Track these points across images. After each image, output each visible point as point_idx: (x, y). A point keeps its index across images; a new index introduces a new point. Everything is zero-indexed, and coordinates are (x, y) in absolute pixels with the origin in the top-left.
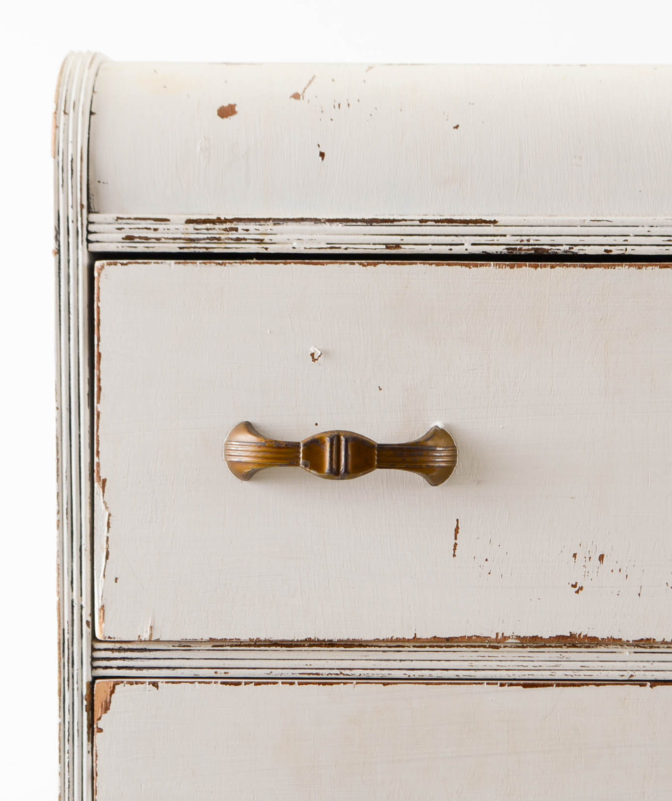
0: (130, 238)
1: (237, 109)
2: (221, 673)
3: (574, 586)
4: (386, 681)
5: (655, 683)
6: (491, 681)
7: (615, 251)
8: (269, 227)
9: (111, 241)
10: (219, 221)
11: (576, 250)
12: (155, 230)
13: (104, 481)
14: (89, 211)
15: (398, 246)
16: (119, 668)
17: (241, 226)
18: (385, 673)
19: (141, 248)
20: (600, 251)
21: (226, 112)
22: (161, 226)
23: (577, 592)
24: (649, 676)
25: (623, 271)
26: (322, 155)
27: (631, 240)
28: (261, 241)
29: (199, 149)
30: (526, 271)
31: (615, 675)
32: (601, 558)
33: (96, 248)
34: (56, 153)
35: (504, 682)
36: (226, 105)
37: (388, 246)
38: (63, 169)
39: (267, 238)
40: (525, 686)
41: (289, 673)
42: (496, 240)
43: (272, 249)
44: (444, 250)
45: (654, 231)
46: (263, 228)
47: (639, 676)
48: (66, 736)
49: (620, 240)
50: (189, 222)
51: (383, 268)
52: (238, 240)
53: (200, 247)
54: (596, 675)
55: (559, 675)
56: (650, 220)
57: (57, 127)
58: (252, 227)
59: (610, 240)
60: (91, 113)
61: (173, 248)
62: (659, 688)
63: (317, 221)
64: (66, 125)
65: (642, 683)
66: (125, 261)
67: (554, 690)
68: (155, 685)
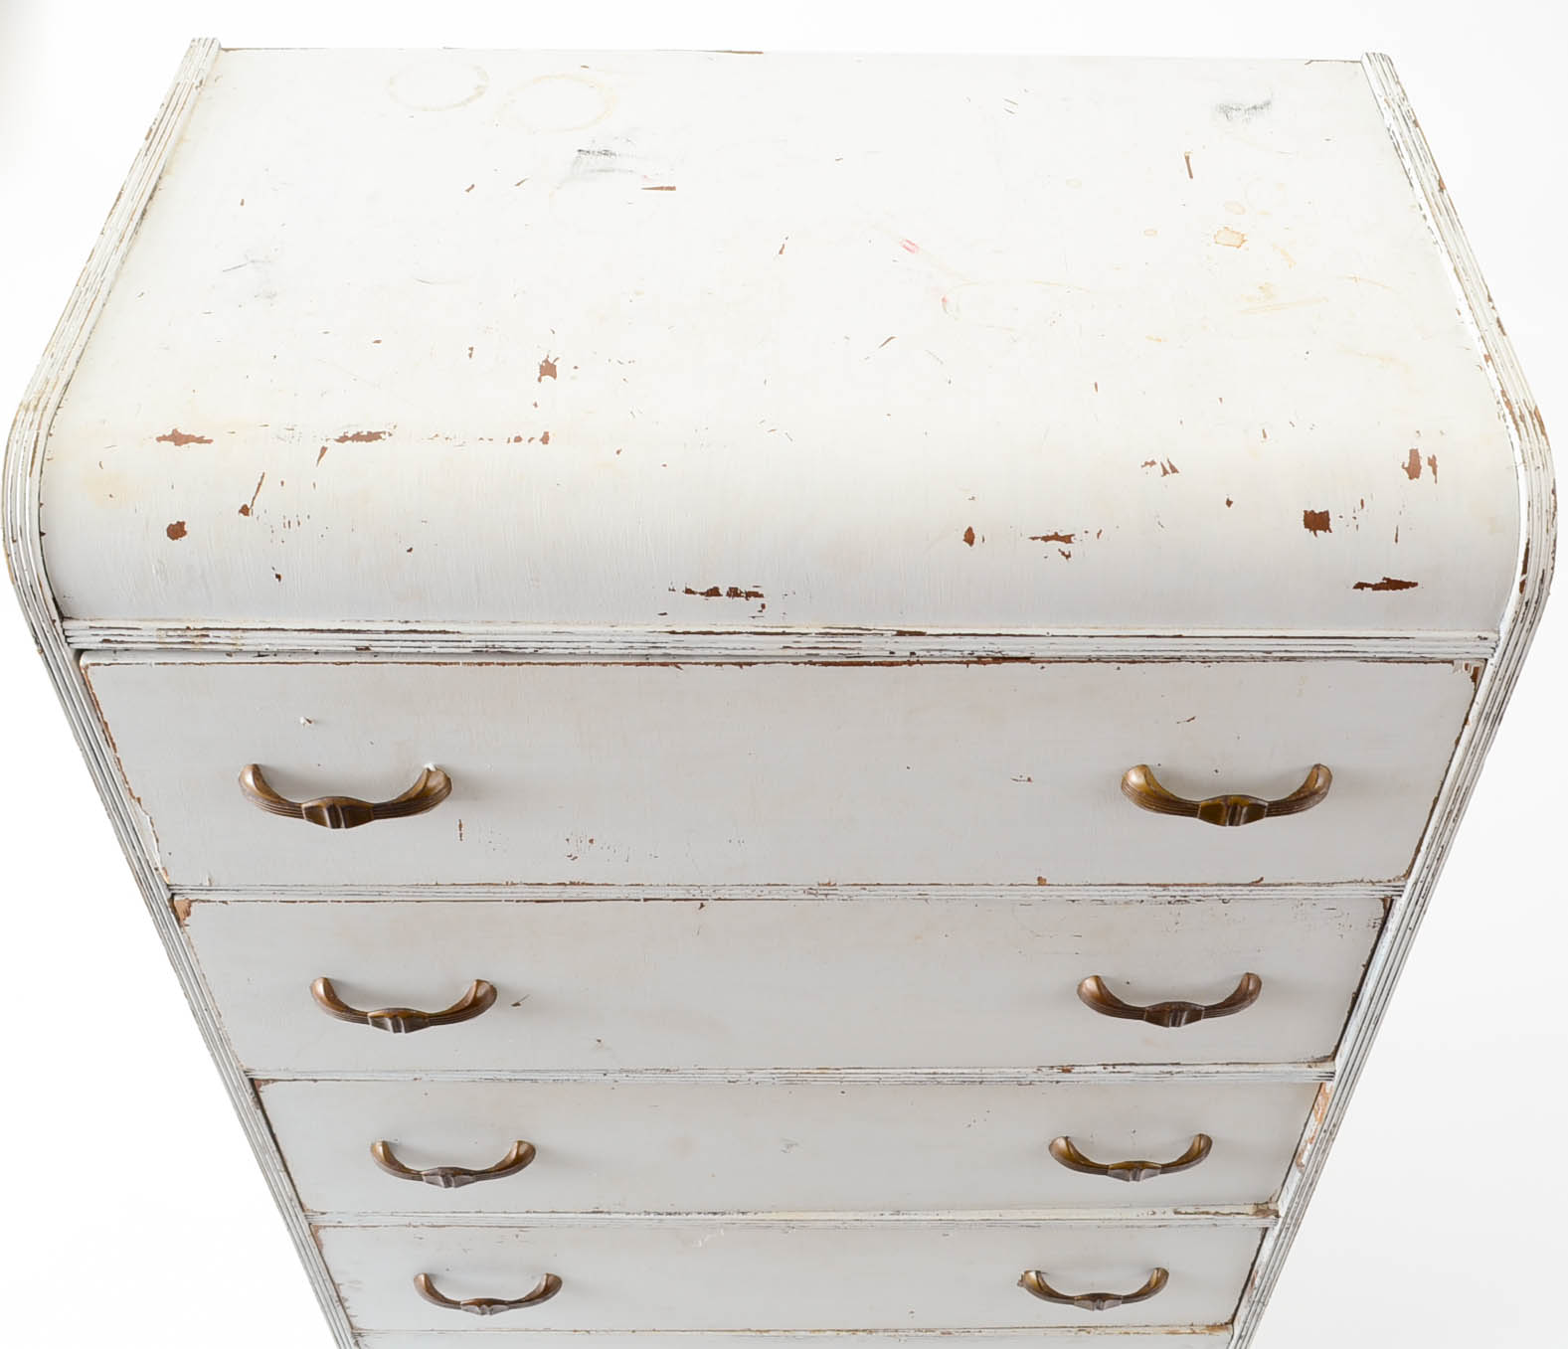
0: (104, 640)
1: (185, 529)
5: (647, 900)
8: (239, 634)
9: (89, 641)
10: (189, 630)
12: (129, 635)
14: (62, 618)
15: (367, 648)
17: (210, 633)
21: (176, 531)
23: (572, 860)
24: (642, 897)
26: (278, 577)
28: (233, 645)
29: (154, 572)
32: (591, 841)
33: (76, 646)
34: (14, 579)
36: (174, 523)
38: (26, 595)
39: (239, 642)
42: (463, 644)
46: (231, 634)
50: (161, 630)
54: (597, 897)
57: (8, 555)
58: (221, 634)
60: (42, 534)
62: (652, 902)
64: (17, 552)
65: (636, 900)
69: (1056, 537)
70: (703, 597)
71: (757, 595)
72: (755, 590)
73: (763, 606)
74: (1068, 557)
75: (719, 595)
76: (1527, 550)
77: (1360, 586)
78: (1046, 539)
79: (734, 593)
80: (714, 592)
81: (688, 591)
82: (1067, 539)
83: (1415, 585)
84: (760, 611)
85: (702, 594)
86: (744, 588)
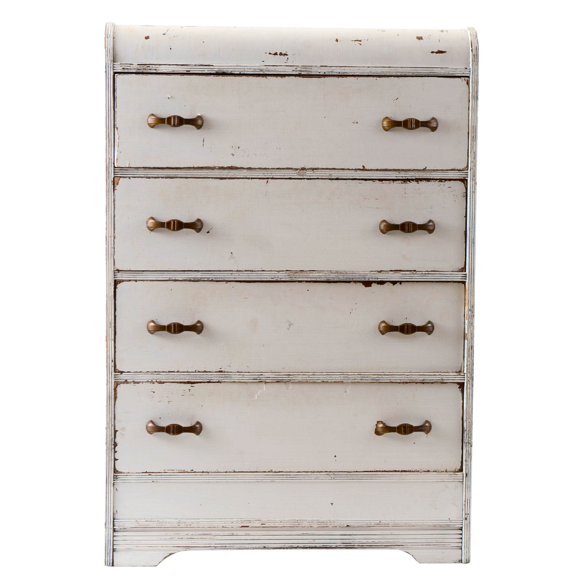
0: (124, 69)
1: (149, 37)
2: (146, 176)
3: (232, 154)
4: (186, 178)
5: (252, 178)
6: (212, 178)
7: (242, 73)
8: (158, 66)
9: (119, 69)
10: (145, 65)
11: (232, 72)
12: (130, 67)
13: (117, 128)
14: (114, 62)
15: (189, 71)
16: (121, 174)
17: (151, 66)
18: (186, 176)
19: (126, 71)
20: (238, 73)
21: (147, 38)
22: (131, 66)
23: (233, 156)
24: (251, 177)
25: (244, 77)
26: (171, 49)
27: (246, 70)
28: (156, 70)
29: (140, 47)
30: (220, 77)
31: (242, 177)
32: (239, 147)
33: (115, 71)
34: (105, 48)
35: (215, 178)
36: (147, 36)
37: (187, 71)
38: (107, 51)
39: (157, 69)
40: (220, 179)
41: (162, 176)
42: (213, 70)
43: (159, 72)
44: (200, 72)
45: (251, 68)
46: (156, 66)
47: (248, 177)
48: (108, 191)
49: (243, 70)
50: (138, 65)
51: (185, 76)
52: (150, 69)
53: (141, 71)
54: (238, 177)
55: (229, 176)
56: (250, 65)
57: (105, 41)
58: (153, 66)
59: (241, 70)
60: (114, 38)
61: (134, 71)
62: (253, 180)
63: (169, 65)
64: (108, 40)
65: (249, 178)
66: (123, 74)
67: (227, 180)
68: (130, 178)
69: (357, 40)
70: (273, 55)
71: (286, 55)
72: (286, 53)
73: (288, 58)
74: (361, 44)
75: (277, 55)
76: (471, 42)
77: (432, 52)
78: (355, 41)
79: (281, 54)
80: (276, 54)
81: (270, 54)
82: (360, 41)
83: (446, 52)
84: (287, 60)
85: (273, 54)
86: (283, 53)
